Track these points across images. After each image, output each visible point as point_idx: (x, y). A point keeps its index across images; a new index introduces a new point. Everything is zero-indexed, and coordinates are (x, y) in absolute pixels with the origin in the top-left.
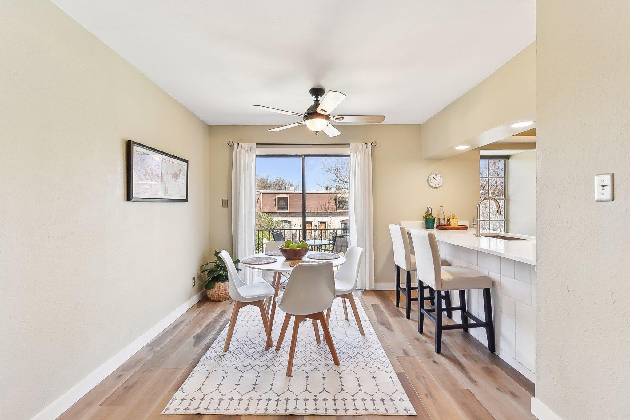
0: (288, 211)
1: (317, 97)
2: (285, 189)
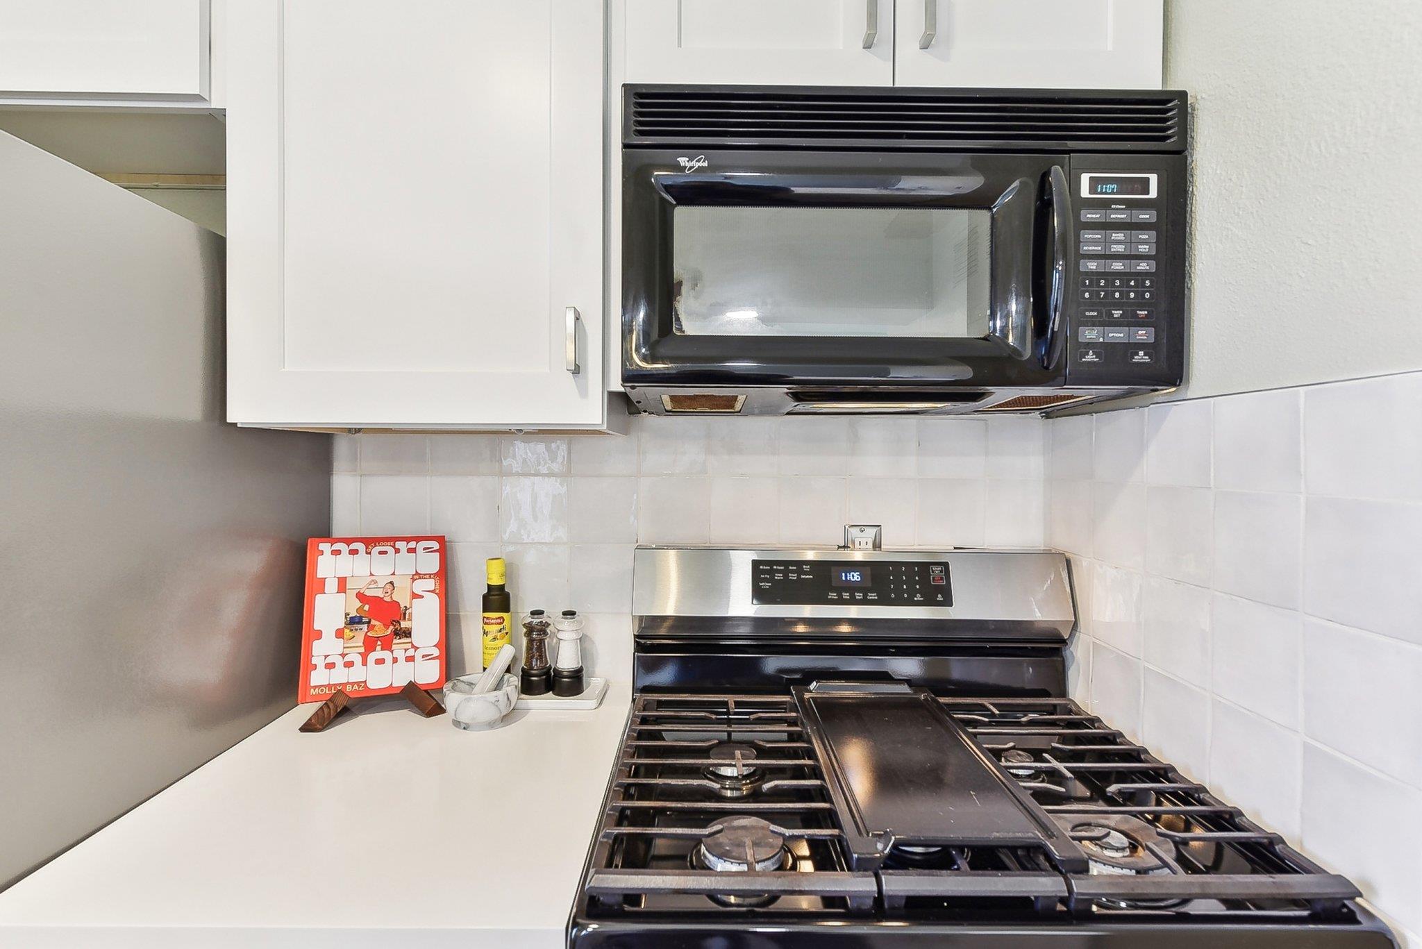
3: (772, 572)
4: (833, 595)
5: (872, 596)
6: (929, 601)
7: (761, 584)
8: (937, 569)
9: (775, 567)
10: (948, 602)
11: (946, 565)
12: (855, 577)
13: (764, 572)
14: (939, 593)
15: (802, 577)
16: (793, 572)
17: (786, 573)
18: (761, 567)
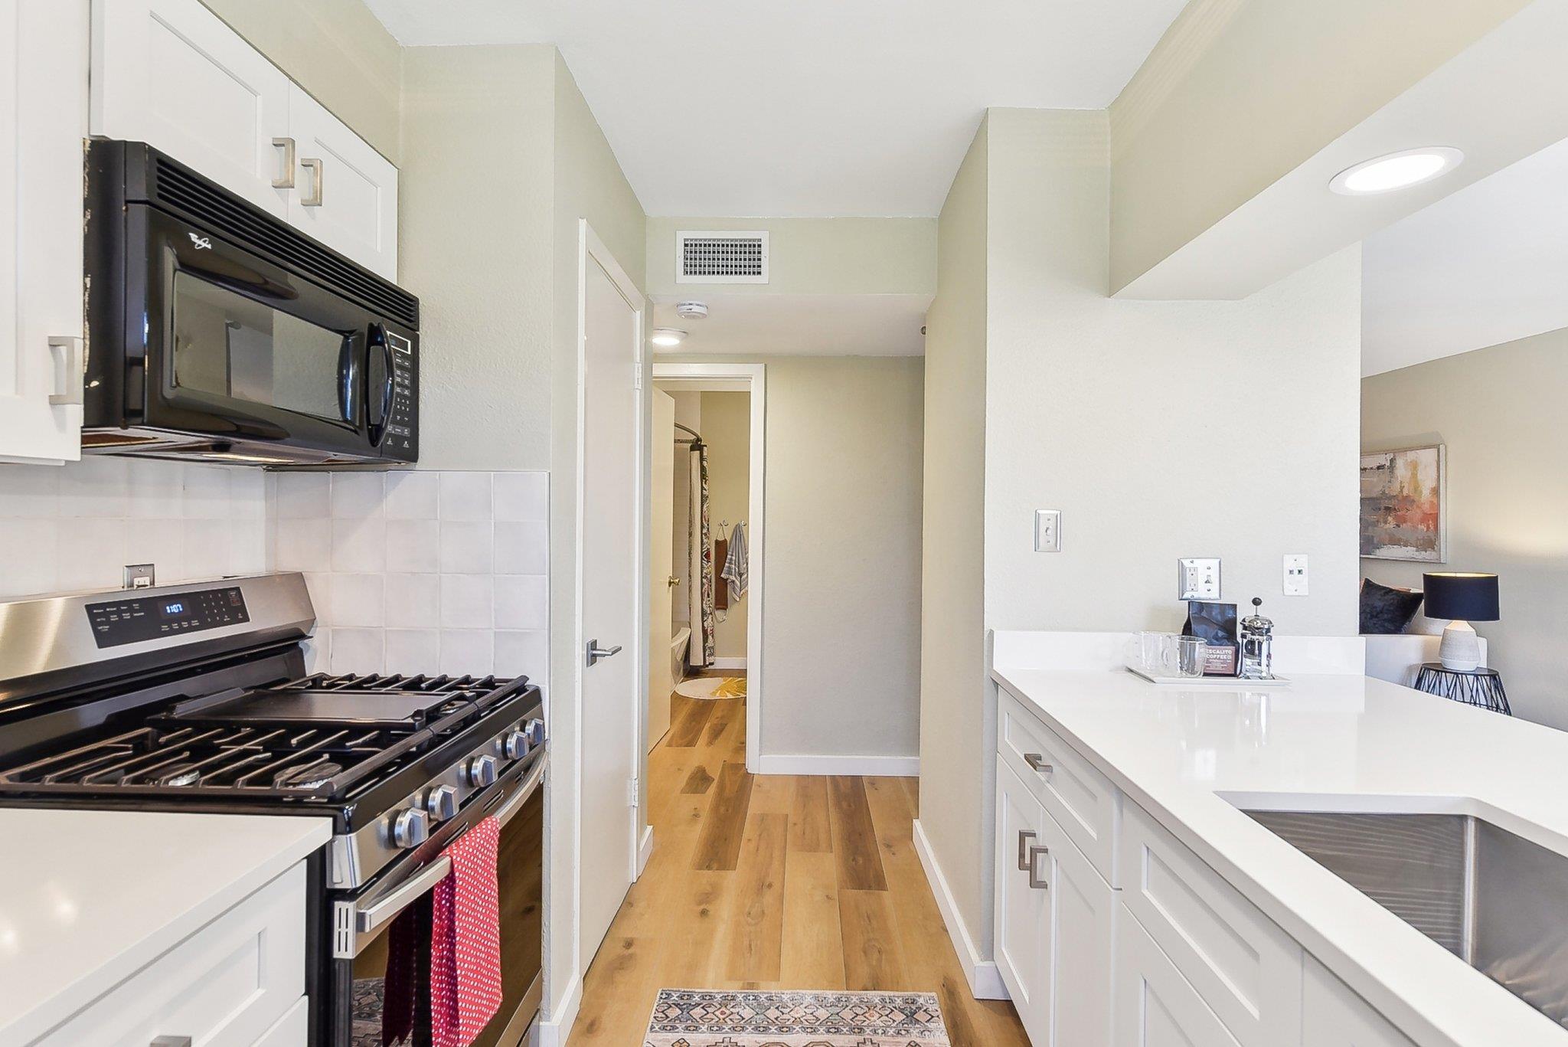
3: (107, 615)
4: (165, 628)
5: (195, 623)
6: (235, 621)
7: (100, 628)
8: (233, 593)
9: (108, 610)
10: (246, 619)
11: (238, 589)
12: (175, 608)
13: (99, 615)
14: (239, 613)
15: (135, 615)
16: (125, 611)
17: (119, 613)
18: (95, 611)
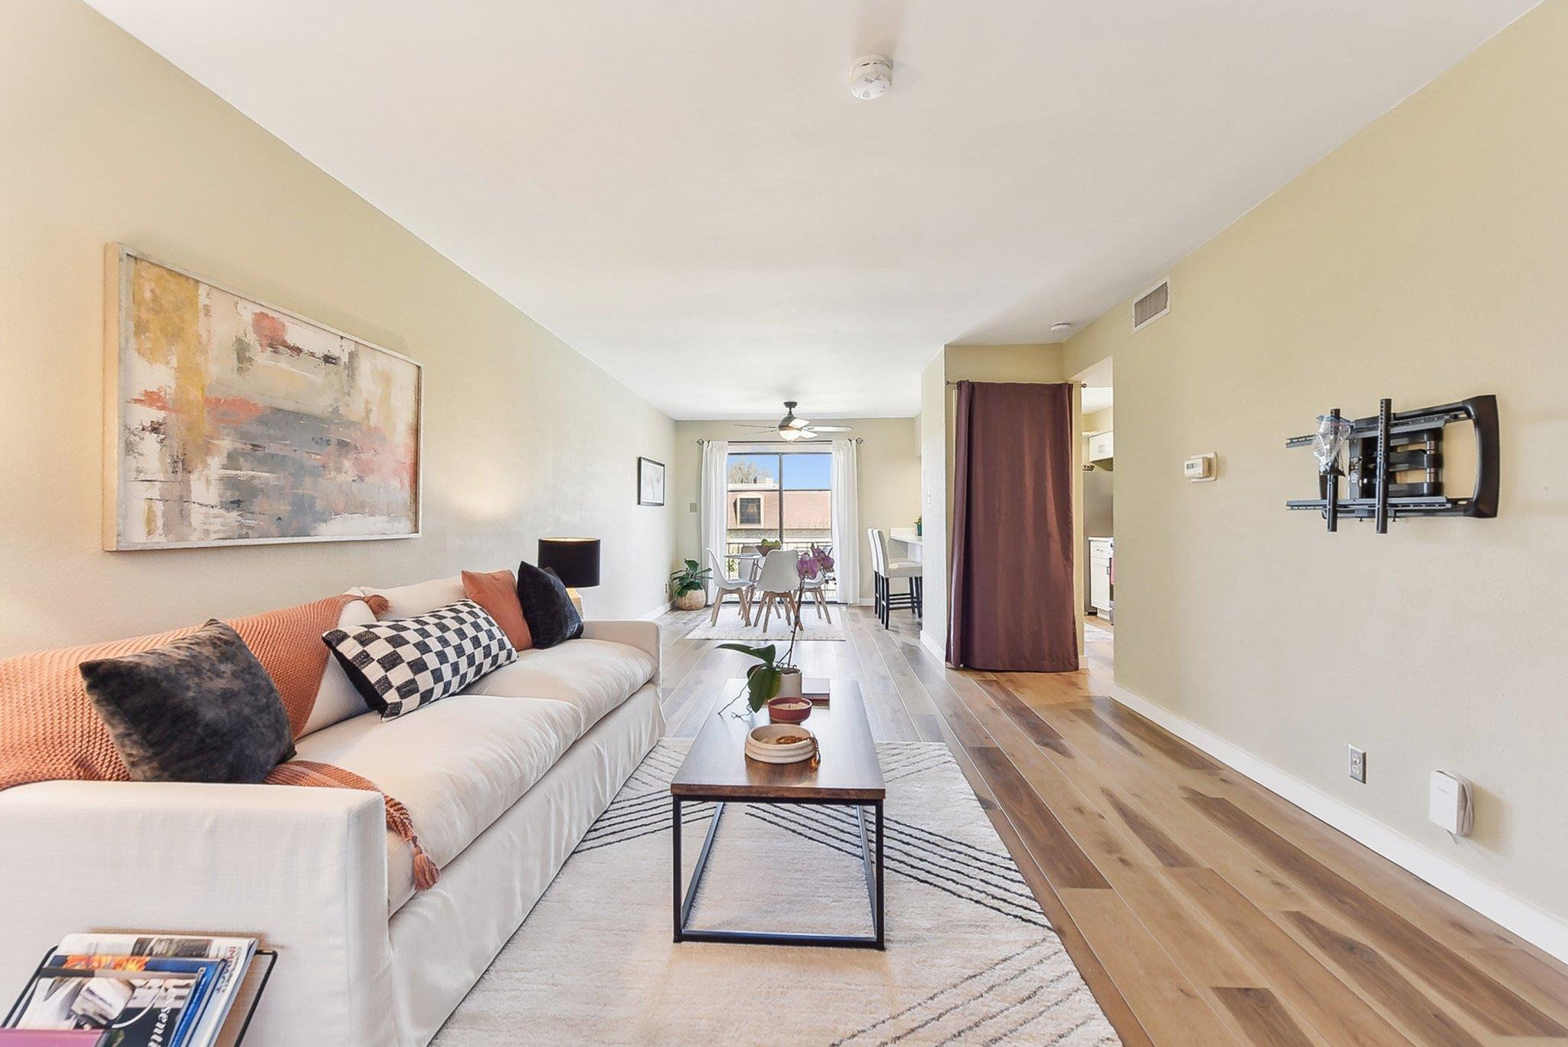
0: (762, 526)
1: (790, 409)
2: (755, 482)
